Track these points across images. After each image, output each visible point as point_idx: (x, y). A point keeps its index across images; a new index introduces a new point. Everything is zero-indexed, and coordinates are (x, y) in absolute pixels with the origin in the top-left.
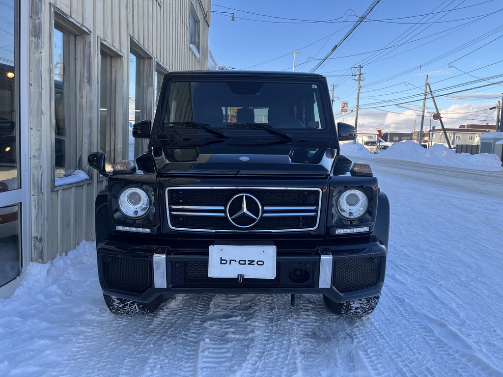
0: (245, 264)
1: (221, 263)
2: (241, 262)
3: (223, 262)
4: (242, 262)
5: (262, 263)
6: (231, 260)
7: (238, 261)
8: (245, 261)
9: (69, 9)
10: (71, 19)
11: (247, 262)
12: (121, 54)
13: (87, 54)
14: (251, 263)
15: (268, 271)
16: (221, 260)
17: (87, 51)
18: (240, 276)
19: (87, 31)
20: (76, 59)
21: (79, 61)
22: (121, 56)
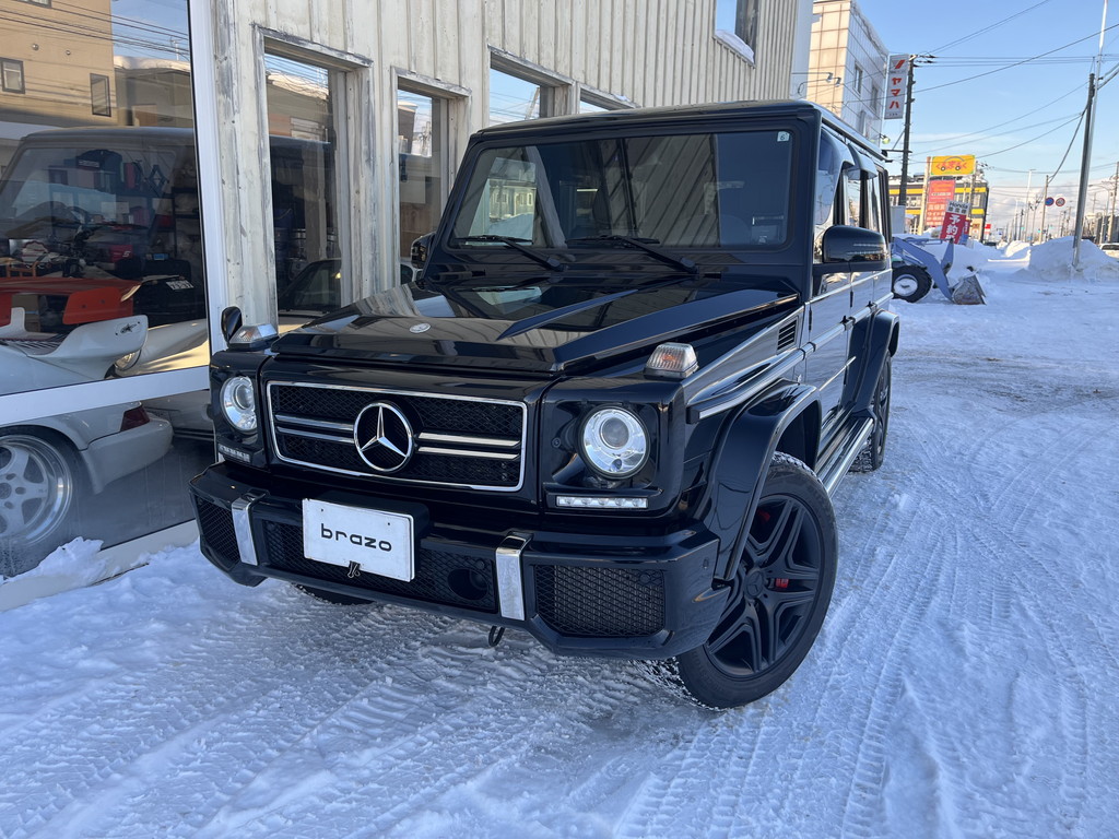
0: (360, 543)
1: (323, 536)
2: (354, 539)
3: (326, 533)
4: (356, 539)
5: (387, 547)
6: (338, 533)
7: (349, 537)
8: (360, 537)
9: (308, 25)
10: (310, 47)
11: (364, 542)
12: (463, 92)
13: (364, 106)
14: (371, 543)
15: (398, 564)
16: (323, 530)
17: (365, 100)
18: (353, 564)
19: (358, 61)
20: (347, 118)
21: (351, 122)
22: (461, 98)
